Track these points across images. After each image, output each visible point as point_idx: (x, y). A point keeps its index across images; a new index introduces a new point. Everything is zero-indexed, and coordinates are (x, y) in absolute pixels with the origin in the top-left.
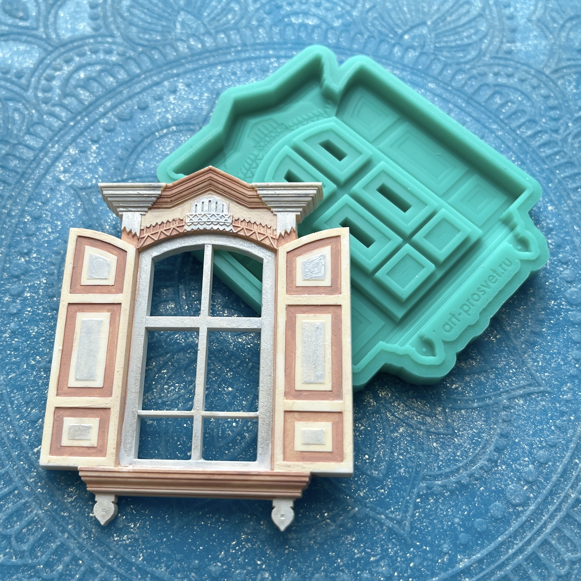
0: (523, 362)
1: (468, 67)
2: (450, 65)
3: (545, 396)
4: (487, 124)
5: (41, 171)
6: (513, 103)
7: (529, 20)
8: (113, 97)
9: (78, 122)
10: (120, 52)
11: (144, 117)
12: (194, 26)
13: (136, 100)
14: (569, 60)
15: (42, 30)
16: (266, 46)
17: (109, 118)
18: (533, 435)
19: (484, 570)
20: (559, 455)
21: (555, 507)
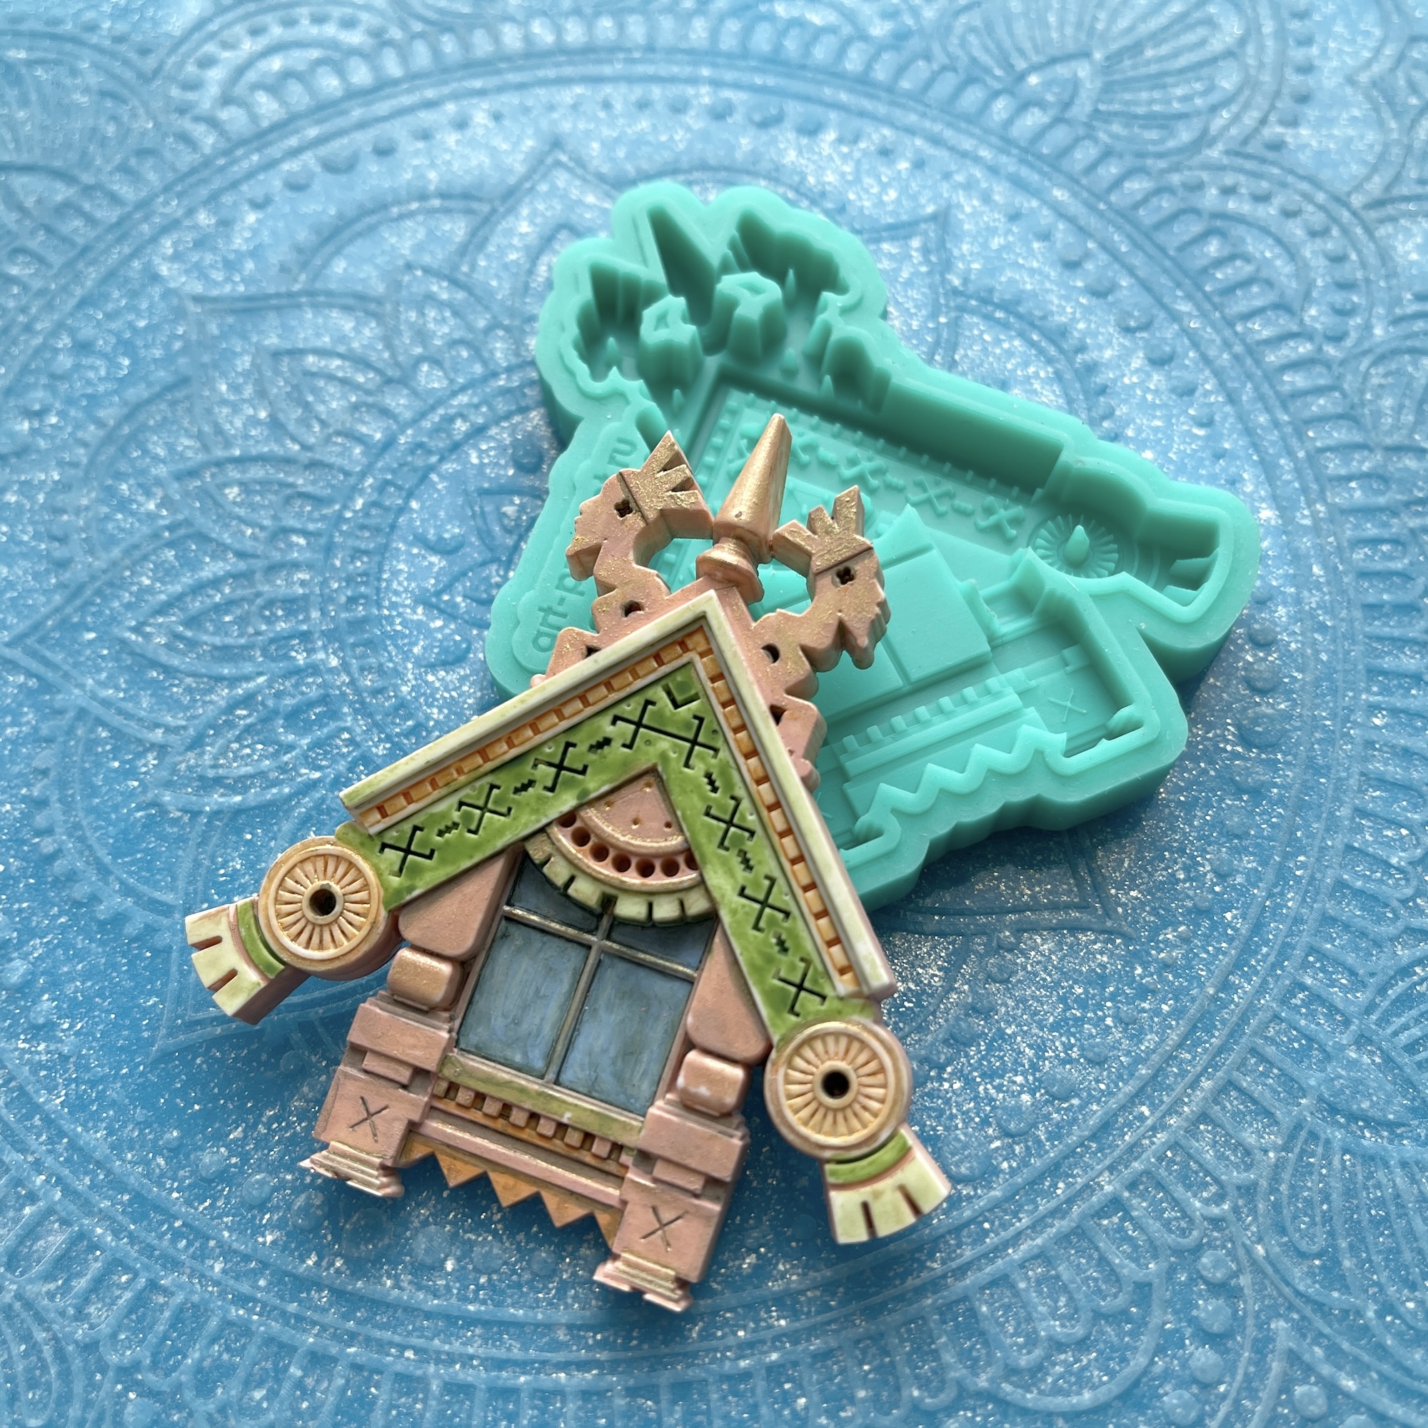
1: (1162, 164)
2: (1121, 156)
3: (1113, 942)
4: (1167, 300)
5: (126, 249)
6: (1247, 259)
7: (1351, 81)
8: (327, 119)
9: (234, 162)
10: (372, 28)
11: (378, 170)
13: (372, 133)
14: (1422, 183)
16: (698, 57)
17: (304, 163)
18: (1053, 1028)
19: (831, 1309)
20: (1103, 1087)
21: (1053, 1204)
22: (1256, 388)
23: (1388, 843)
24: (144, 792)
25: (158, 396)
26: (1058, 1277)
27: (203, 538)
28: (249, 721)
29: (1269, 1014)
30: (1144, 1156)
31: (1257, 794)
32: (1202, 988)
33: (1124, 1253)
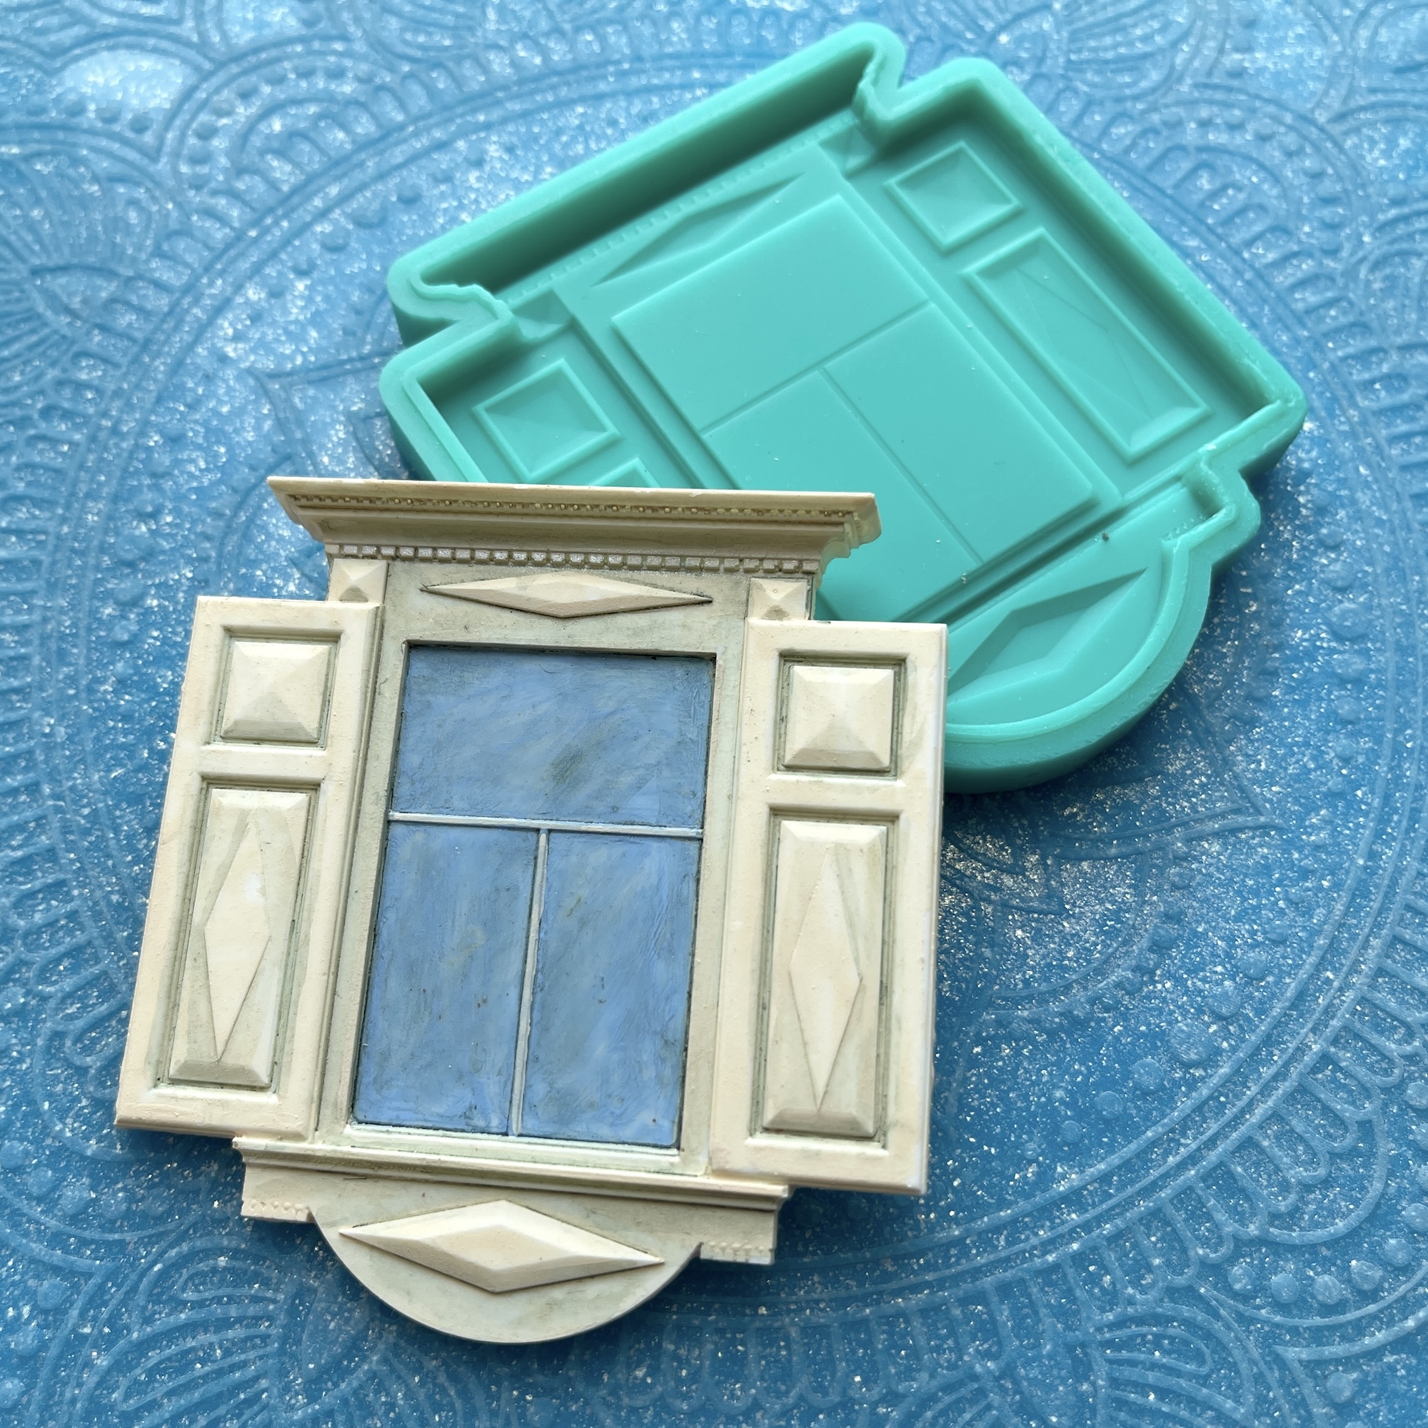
0: (1225, 761)
1: (1140, 106)
2: (1101, 103)
3: (1269, 835)
4: (1175, 238)
5: (186, 337)
6: (1239, 188)
8: (344, 175)
9: (267, 231)
10: (360, 74)
11: (410, 219)
12: (527, 14)
13: (393, 182)
14: (1373, 91)
15: (190, 23)
16: (685, 60)
17: (335, 223)
18: (1237, 919)
19: (1111, 1196)
20: (1290, 962)
21: (1273, 1070)
22: (1272, 310)
26: (1292, 1131)
29: (1414, 873)
30: (1339, 1014)
31: (1359, 681)
32: (1352, 860)
33: (1341, 1098)
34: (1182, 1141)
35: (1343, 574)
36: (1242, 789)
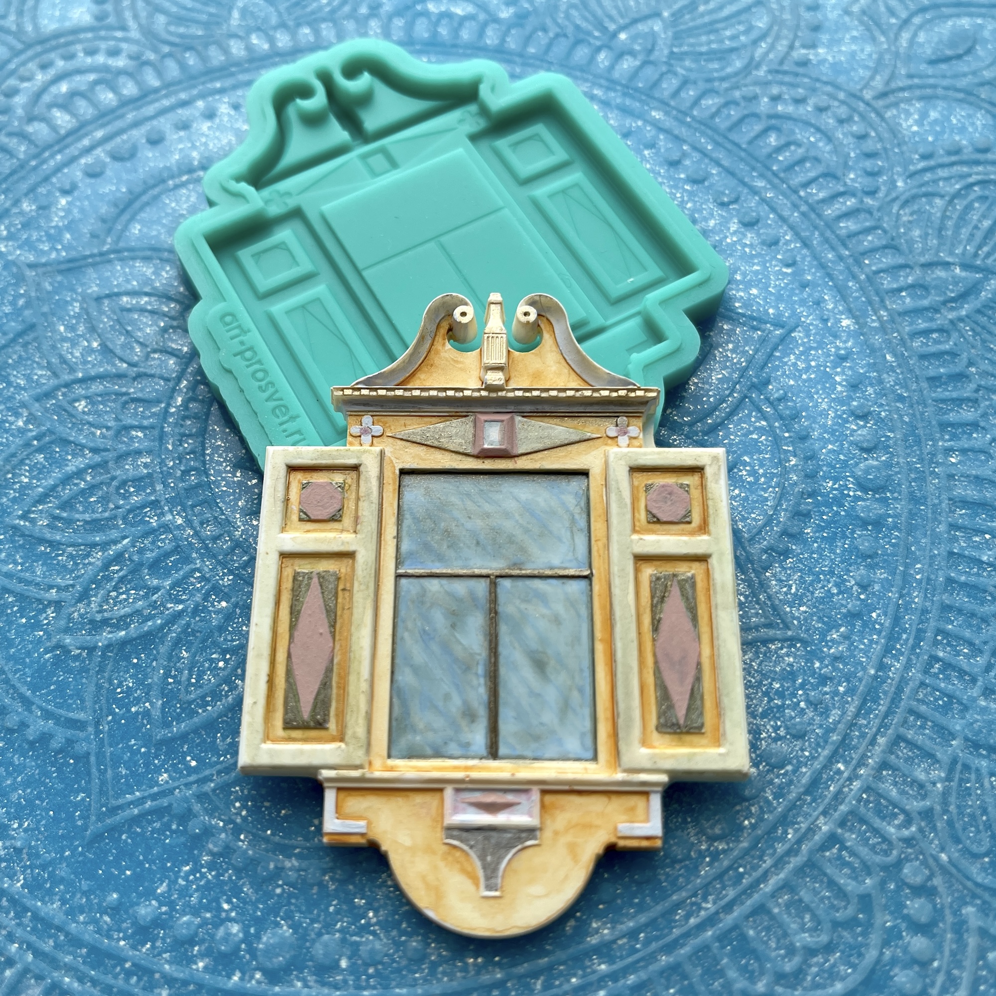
0: (761, 584)
1: (725, 85)
2: (695, 83)
3: (795, 647)
4: (746, 180)
6: (799, 145)
7: (847, 12)
8: (108, 123)
9: (44, 161)
10: (132, 53)
11: (153, 155)
12: (262, 14)
13: (144, 129)
14: (910, 76)
15: (12, 18)
17: (97, 157)
19: (638, 951)
20: (807, 754)
21: (787, 846)
22: (822, 234)
23: (977, 547)
24: (49, 638)
25: (14, 340)
26: (801, 900)
27: (65, 442)
28: (121, 574)
29: (917, 683)
30: (847, 800)
31: (878, 523)
32: (864, 669)
33: (845, 874)
34: (704, 905)
35: (868, 437)
36: (774, 608)
